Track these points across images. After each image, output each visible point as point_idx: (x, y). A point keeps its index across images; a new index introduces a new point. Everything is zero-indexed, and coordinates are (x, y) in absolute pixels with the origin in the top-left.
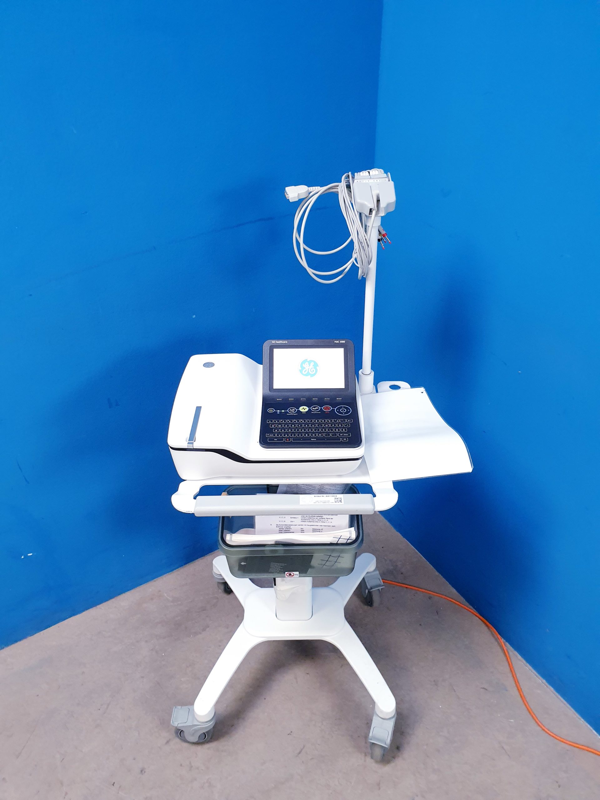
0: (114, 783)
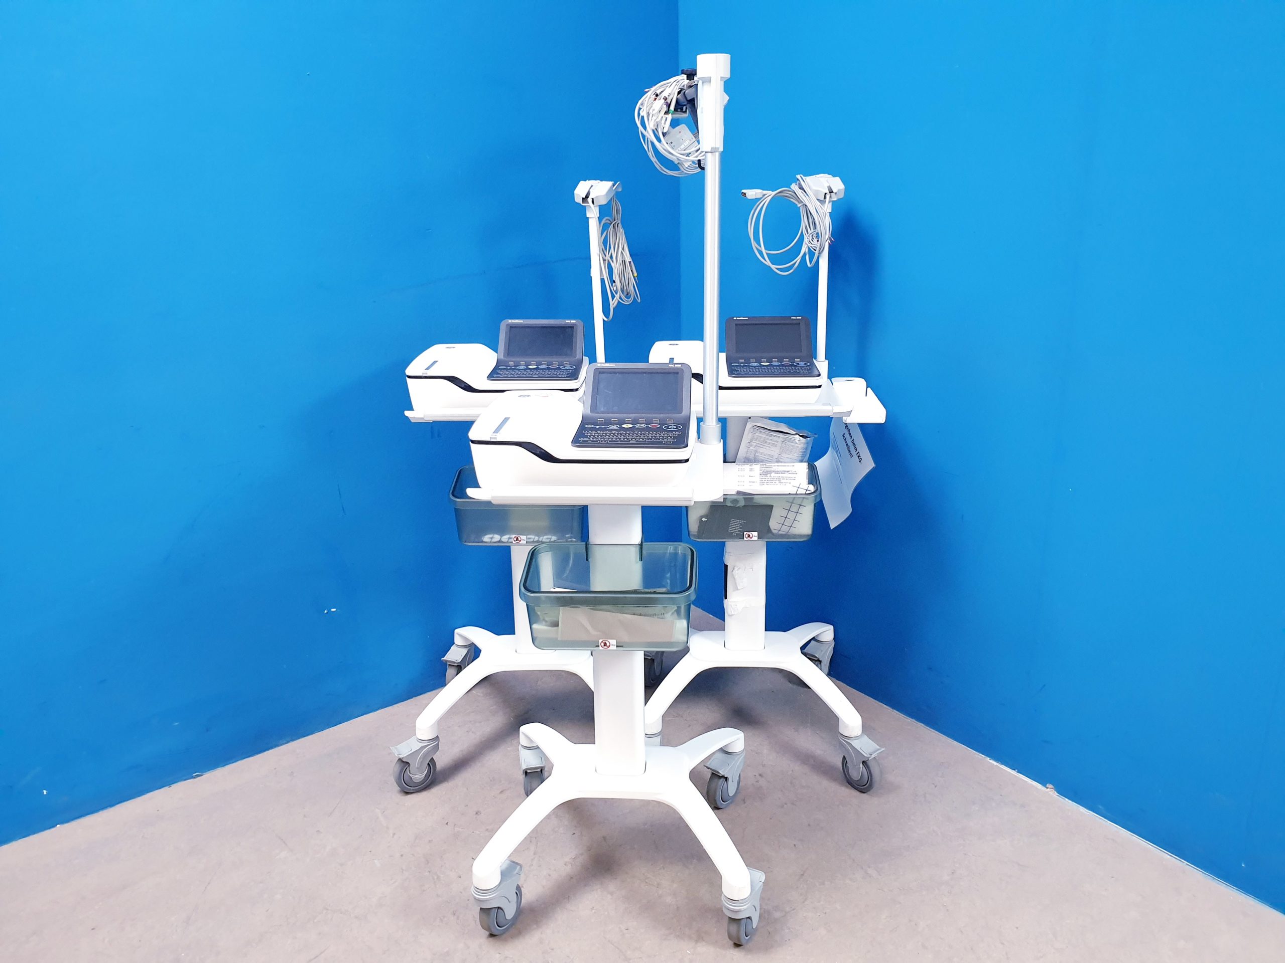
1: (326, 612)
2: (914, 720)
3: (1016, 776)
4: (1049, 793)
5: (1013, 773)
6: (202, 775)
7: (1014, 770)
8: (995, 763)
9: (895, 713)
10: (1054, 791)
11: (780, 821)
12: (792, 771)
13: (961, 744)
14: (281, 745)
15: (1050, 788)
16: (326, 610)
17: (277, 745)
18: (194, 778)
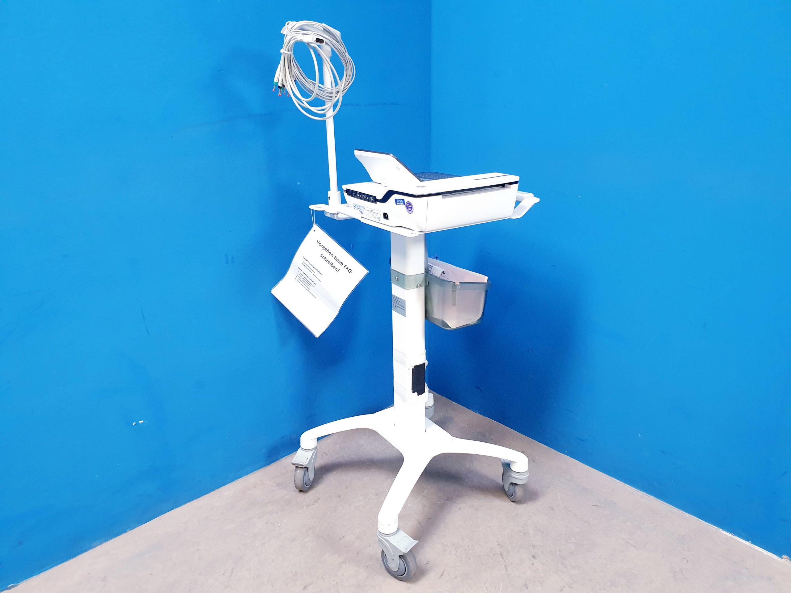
1: (134, 424)
3: (751, 548)
4: (785, 563)
5: (746, 544)
6: (16, 586)
7: (748, 541)
8: (729, 535)
9: (627, 487)
10: (789, 560)
12: (560, 550)
13: (692, 516)
14: (94, 547)
15: (785, 558)
16: (134, 423)
17: (91, 548)
18: (10, 588)
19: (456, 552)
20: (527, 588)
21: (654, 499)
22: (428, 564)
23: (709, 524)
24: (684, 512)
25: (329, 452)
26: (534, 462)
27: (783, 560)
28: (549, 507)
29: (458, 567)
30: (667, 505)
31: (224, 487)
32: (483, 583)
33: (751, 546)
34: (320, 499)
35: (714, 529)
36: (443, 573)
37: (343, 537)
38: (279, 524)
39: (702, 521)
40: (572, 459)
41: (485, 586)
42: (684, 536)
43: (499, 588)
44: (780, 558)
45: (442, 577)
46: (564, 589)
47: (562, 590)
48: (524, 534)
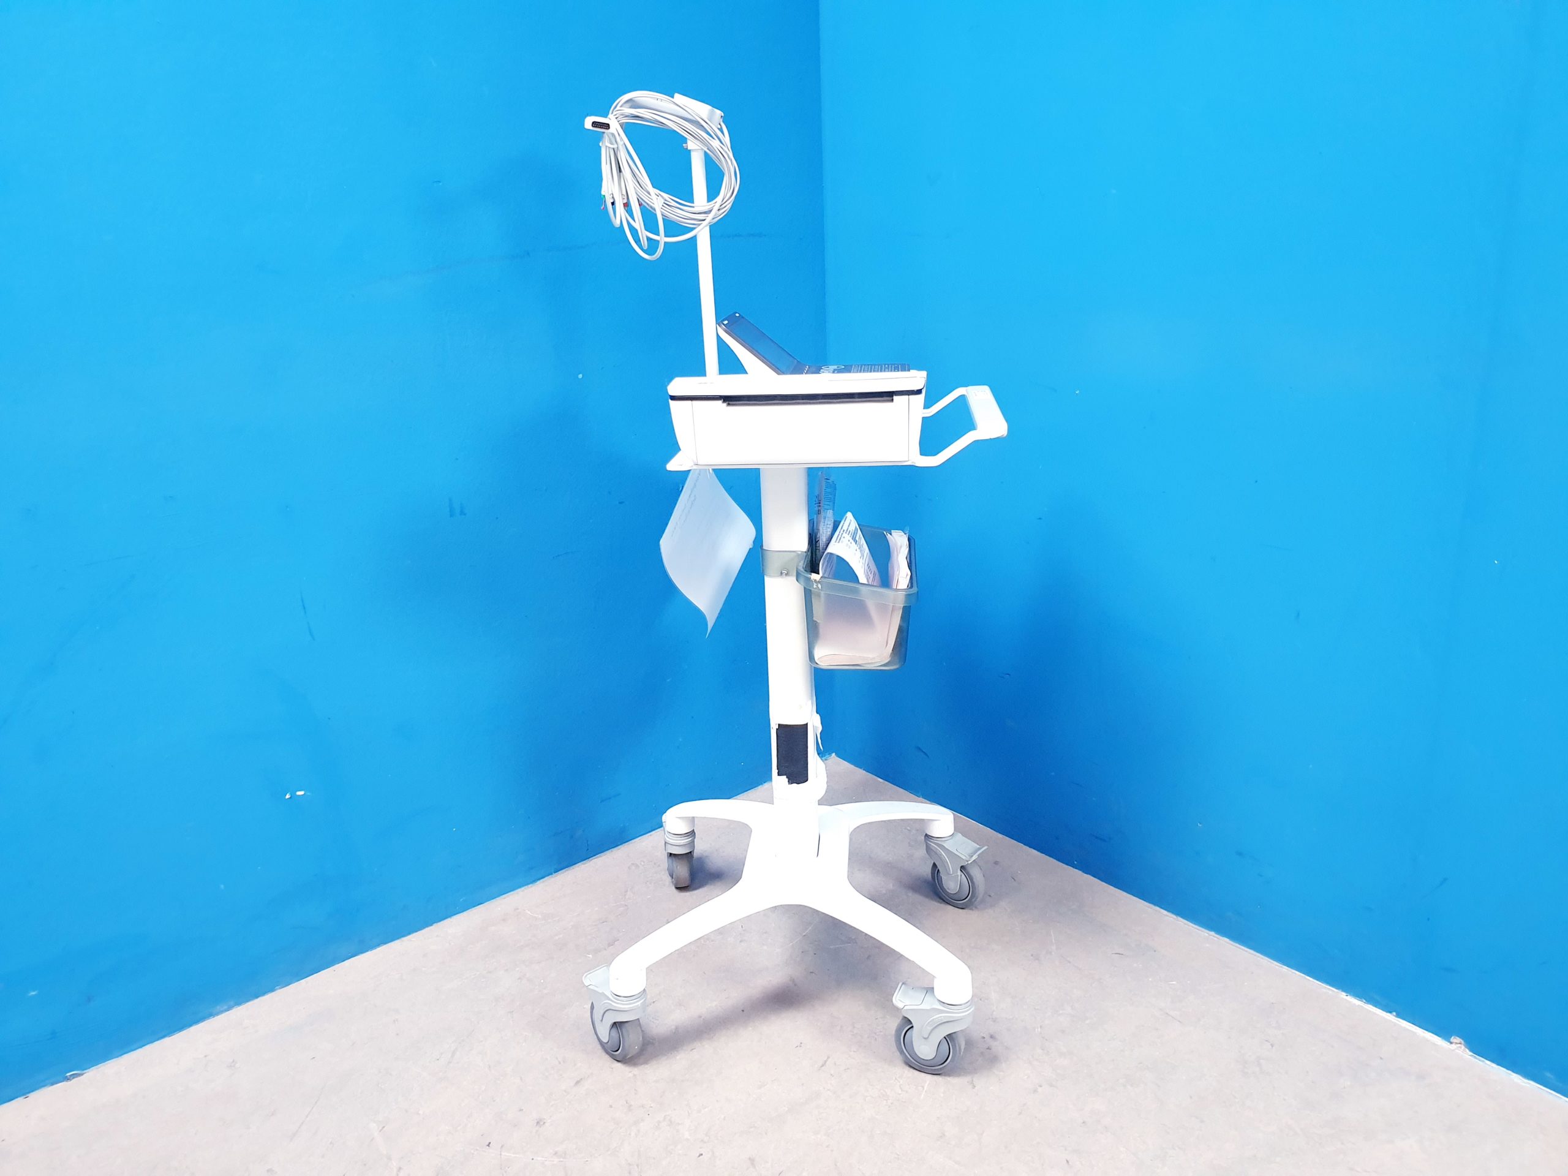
0: (490, 1143)
1: (288, 796)
2: (1213, 933)
3: (1395, 1025)
4: (1456, 1051)
5: (1388, 1018)
6: (82, 1074)
7: (1390, 1012)
8: (1357, 1002)
9: (1181, 922)
10: (1463, 1047)
11: (1036, 1118)
12: (1041, 1027)
13: (1295, 971)
14: (218, 1014)
15: (1456, 1043)
16: (288, 794)
17: (211, 1015)
18: (68, 1079)
19: (854, 1027)
20: (974, 1087)
21: (1228, 943)
22: (801, 1046)
23: (1324, 985)
24: (1281, 965)
25: (642, 863)
26: (1015, 880)
27: (1454, 1046)
28: (1032, 955)
29: (854, 1051)
30: (1252, 954)
31: (449, 919)
32: (896, 1079)
33: (1395, 1021)
34: (618, 940)
35: (1330, 992)
36: (825, 1062)
37: (654, 1002)
38: (542, 981)
39: (1311, 979)
40: (1085, 875)
41: (898, 1083)
42: (1273, 1003)
43: (923, 1087)
44: (1447, 1042)
45: (823, 1068)
46: (1040, 1089)
47: (1035, 1091)
48: (981, 1000)
